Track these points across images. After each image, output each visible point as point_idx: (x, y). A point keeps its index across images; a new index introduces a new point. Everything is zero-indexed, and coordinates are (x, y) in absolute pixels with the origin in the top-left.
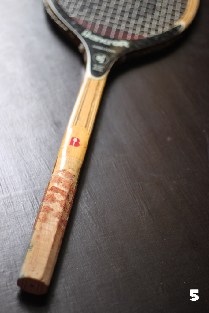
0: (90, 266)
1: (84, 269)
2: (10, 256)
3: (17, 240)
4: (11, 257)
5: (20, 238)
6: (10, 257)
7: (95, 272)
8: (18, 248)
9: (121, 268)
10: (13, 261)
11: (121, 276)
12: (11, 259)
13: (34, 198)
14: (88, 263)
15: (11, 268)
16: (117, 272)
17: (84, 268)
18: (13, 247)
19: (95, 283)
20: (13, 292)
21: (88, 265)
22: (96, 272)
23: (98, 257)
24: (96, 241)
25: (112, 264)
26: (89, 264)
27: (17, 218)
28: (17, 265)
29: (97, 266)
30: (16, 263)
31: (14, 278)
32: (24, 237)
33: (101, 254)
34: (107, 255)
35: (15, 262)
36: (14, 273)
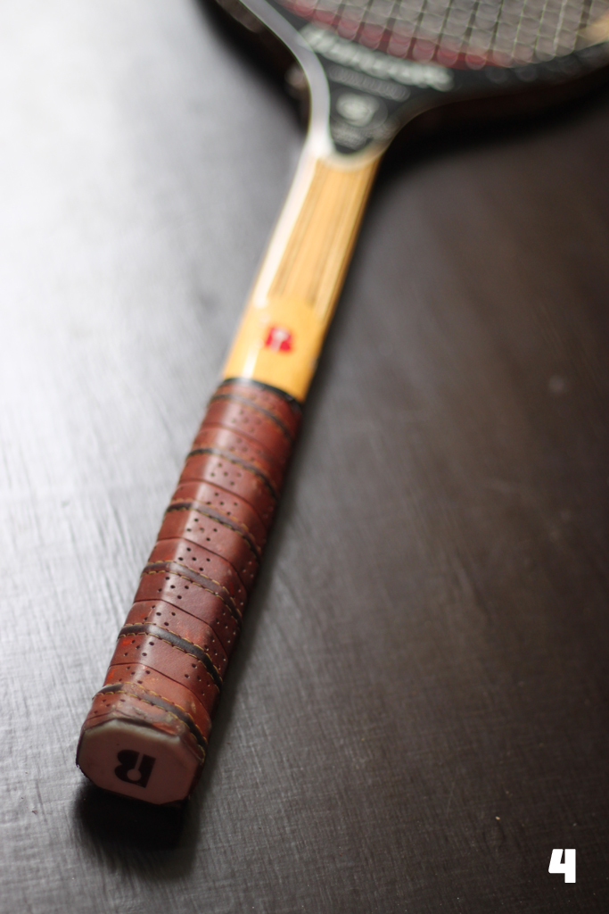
0: (270, 738)
1: (249, 747)
2: (12, 678)
3: (39, 633)
4: (13, 682)
5: (48, 629)
6: (9, 681)
7: (284, 759)
8: (41, 657)
9: (371, 757)
10: (20, 695)
11: (370, 781)
12: (11, 689)
13: (110, 510)
14: (266, 727)
15: (10, 719)
16: (357, 767)
17: (251, 744)
18: (24, 653)
19: (283, 795)
20: (8, 790)
21: (265, 735)
22: (288, 760)
23: (298, 715)
24: (297, 665)
25: (342, 742)
26: (268, 732)
27: (48, 568)
28: (31, 709)
29: (291, 743)
30: (29, 702)
31: (14, 749)
32: (64, 626)
33: (309, 708)
34: (328, 713)
35: (25, 699)
36: (18, 734)
